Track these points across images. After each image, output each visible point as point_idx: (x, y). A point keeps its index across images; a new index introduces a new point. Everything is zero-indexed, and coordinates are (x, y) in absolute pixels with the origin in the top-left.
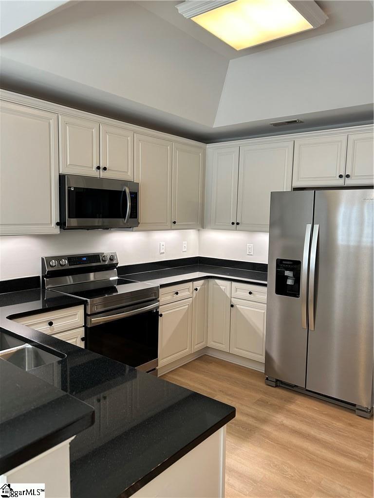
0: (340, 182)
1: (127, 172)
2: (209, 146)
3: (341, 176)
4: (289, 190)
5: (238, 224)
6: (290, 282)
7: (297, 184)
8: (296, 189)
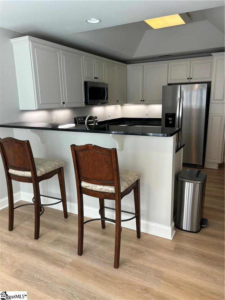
0: (188, 81)
1: (103, 79)
2: (128, 65)
3: (188, 79)
4: (166, 85)
5: (144, 101)
6: (170, 122)
7: (170, 82)
8: (169, 84)
